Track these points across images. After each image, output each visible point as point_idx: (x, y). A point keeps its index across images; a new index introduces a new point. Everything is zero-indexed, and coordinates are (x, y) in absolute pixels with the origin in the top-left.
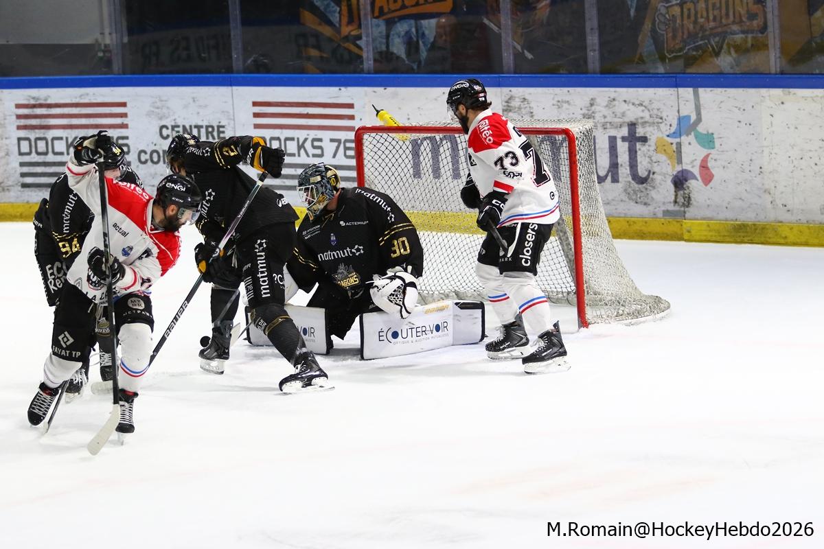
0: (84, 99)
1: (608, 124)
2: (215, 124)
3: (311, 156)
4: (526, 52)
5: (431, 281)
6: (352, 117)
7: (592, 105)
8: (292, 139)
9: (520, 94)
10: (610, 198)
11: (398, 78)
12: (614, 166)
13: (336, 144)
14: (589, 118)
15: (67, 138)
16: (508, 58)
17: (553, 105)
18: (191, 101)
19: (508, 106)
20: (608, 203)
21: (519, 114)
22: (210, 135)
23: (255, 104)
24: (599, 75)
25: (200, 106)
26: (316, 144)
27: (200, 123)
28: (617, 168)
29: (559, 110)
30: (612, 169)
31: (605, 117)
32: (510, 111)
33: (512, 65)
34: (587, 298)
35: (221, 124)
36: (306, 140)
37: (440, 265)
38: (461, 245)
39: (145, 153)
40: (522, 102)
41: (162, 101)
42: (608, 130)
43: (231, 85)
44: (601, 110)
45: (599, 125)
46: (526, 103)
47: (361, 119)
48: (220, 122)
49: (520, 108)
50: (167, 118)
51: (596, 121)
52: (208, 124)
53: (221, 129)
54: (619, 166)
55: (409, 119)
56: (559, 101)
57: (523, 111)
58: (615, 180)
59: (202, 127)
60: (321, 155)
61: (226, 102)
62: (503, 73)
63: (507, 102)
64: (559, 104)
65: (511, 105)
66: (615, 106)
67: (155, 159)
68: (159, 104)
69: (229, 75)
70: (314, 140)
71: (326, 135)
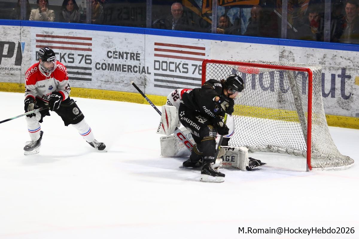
0: (71, 34)
1: (332, 68)
2: (135, 53)
3: (182, 72)
4: (294, 28)
5: (235, 139)
6: (204, 54)
7: (324, 58)
8: (173, 63)
9: (289, 49)
10: (330, 105)
11: (228, 36)
12: (333, 89)
13: (195, 67)
14: (322, 64)
15: (61, 54)
16: (284, 31)
17: (305, 56)
18: (124, 40)
19: (282, 55)
20: (329, 108)
21: (287, 59)
22: (132, 58)
23: (156, 44)
24: (329, 43)
25: (128, 43)
26: (185, 66)
27: (128, 51)
28: (335, 90)
29: (308, 59)
30: (332, 91)
31: (330, 64)
32: (283, 57)
33: (286, 34)
34: (312, 154)
35: (138, 53)
36: (180, 64)
37: (240, 131)
38: (252, 123)
39: (99, 64)
40: (289, 53)
41: (110, 39)
42: (331, 71)
43: (145, 34)
44: (328, 61)
45: (327, 68)
46: (291, 54)
47: (208, 56)
48: (138, 52)
49: (288, 56)
50: (111, 47)
51: (326, 66)
52: (132, 52)
53: (138, 55)
54: (336, 89)
55: (232, 57)
56: (308, 55)
57: (290, 58)
58: (333, 96)
59: (128, 53)
60: (187, 72)
61: (141, 42)
62: (281, 38)
63: (282, 53)
64: (308, 56)
65: (284, 54)
66: (336, 59)
67: (104, 68)
68: (108, 40)
69: (144, 28)
70: (184, 64)
71: (190, 62)
